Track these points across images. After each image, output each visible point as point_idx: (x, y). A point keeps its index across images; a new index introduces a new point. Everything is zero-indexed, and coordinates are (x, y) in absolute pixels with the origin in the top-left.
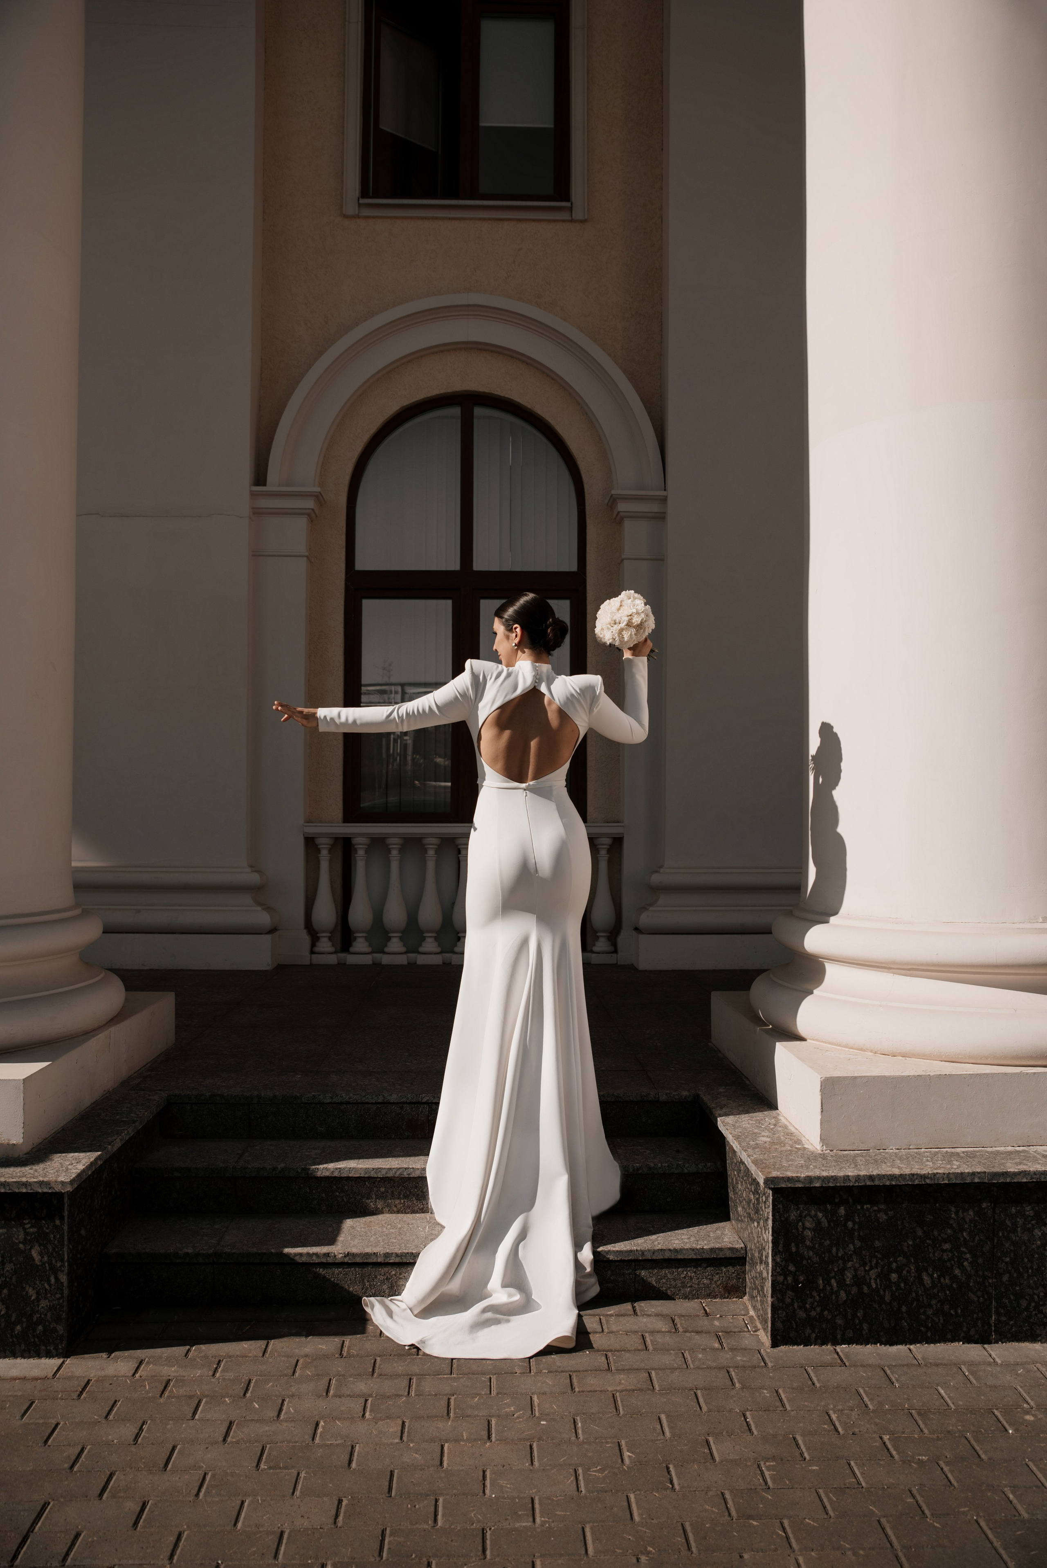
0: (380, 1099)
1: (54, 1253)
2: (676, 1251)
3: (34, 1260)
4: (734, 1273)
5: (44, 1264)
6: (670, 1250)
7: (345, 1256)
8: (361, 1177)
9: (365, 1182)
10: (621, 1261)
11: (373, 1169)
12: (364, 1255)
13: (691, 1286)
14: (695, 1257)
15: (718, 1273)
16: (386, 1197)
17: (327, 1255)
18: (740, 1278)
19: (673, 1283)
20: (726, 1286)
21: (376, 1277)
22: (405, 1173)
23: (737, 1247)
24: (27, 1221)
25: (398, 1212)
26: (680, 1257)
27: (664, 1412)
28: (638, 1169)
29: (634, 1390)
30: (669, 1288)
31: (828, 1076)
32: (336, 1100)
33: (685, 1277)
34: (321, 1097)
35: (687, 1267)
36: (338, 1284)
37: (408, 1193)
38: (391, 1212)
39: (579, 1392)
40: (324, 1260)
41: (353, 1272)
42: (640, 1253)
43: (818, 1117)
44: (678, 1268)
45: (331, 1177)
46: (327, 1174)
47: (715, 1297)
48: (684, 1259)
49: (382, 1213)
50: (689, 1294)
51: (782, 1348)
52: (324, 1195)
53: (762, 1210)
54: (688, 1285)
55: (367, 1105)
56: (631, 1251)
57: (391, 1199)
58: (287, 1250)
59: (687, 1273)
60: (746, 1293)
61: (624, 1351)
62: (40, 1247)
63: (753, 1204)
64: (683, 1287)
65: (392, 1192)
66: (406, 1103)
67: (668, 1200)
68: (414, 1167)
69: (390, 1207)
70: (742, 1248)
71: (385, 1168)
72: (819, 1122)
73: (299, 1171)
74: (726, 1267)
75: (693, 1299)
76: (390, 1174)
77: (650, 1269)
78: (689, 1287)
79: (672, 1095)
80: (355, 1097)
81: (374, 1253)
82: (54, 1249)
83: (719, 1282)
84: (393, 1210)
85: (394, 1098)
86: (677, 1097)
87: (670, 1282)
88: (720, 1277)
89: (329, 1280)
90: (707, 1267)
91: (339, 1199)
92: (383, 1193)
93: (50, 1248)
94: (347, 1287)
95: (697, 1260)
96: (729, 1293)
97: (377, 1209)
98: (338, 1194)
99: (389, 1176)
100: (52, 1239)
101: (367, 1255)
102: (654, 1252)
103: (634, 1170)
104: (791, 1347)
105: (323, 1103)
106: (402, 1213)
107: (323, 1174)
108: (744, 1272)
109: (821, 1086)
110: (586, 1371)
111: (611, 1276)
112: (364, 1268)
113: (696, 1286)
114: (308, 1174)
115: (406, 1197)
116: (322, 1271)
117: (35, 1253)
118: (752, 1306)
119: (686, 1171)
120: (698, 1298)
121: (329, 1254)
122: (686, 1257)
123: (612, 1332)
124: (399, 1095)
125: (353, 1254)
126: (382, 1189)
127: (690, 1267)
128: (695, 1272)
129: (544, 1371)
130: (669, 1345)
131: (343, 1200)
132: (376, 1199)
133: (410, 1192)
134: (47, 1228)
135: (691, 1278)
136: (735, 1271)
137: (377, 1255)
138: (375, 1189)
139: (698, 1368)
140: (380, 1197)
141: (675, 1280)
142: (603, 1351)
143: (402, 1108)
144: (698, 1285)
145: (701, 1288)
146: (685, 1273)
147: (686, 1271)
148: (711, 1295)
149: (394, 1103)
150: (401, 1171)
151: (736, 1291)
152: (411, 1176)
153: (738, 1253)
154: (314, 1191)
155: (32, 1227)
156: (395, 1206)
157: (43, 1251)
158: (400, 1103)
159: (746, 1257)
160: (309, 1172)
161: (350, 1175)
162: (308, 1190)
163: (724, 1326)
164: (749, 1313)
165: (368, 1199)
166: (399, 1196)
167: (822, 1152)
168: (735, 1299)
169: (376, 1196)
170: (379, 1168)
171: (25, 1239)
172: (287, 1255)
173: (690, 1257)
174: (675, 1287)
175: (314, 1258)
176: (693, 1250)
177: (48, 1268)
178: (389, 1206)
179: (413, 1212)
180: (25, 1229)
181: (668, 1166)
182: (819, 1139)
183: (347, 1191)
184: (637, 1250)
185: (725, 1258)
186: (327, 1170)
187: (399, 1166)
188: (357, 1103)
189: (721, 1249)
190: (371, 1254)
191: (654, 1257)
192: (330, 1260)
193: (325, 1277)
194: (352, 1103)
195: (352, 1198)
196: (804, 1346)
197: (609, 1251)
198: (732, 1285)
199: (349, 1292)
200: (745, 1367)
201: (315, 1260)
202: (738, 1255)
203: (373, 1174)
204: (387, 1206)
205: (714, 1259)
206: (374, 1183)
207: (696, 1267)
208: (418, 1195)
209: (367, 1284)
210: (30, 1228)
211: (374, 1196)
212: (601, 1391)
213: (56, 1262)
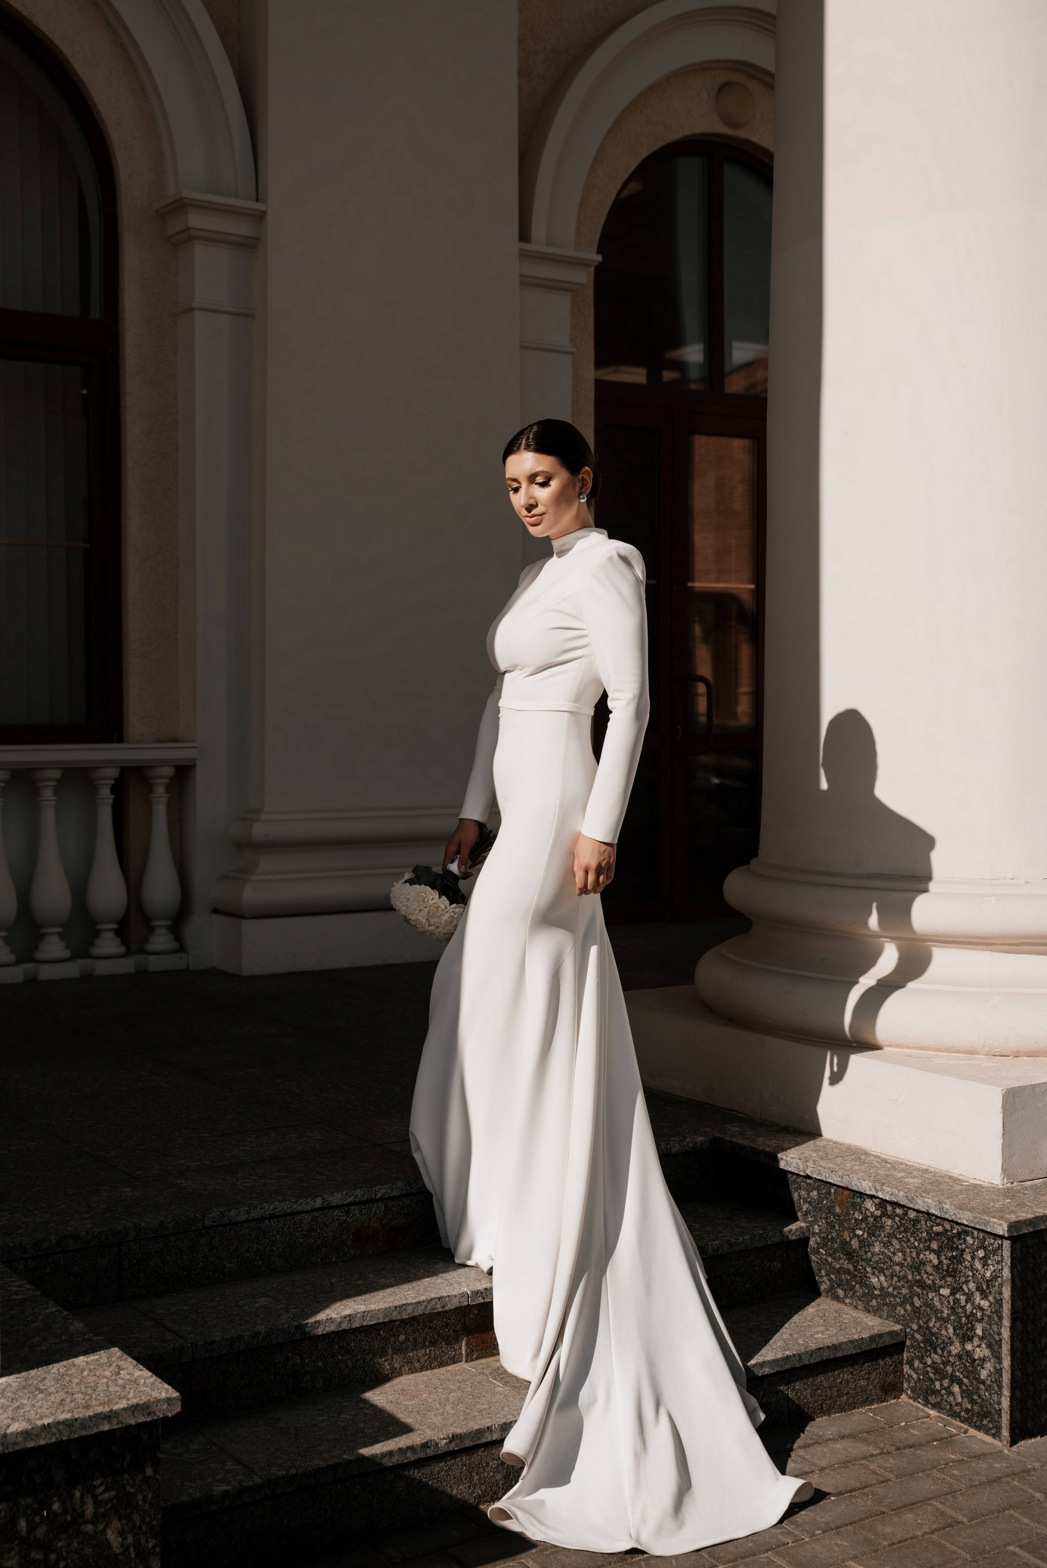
0: (319, 1202)
1: (144, 1527)
2: (835, 1347)
3: (110, 1547)
4: (891, 1365)
5: (127, 1549)
6: (828, 1347)
7: (450, 1442)
8: (380, 1323)
9: (379, 1330)
10: (778, 1373)
11: (396, 1307)
12: (475, 1434)
13: (847, 1394)
14: (854, 1352)
15: (875, 1369)
16: (406, 1349)
17: (425, 1445)
18: (897, 1371)
19: (829, 1393)
20: (883, 1386)
21: (488, 1464)
22: (438, 1306)
23: (896, 1329)
24: (99, 1482)
25: (422, 1369)
26: (839, 1354)
27: (1010, 1544)
28: (718, 1249)
29: (944, 1528)
30: (825, 1400)
31: (1009, 1087)
32: (254, 1214)
33: (841, 1382)
34: (233, 1213)
35: (844, 1368)
36: (437, 1489)
37: (436, 1336)
38: (412, 1371)
39: (890, 1545)
40: (422, 1455)
41: (458, 1465)
42: (798, 1358)
43: (999, 1142)
44: (834, 1371)
45: (338, 1332)
46: (332, 1328)
47: (872, 1403)
48: (844, 1356)
49: (401, 1375)
50: (845, 1404)
51: (1022, 1443)
52: (320, 1364)
53: (972, 1268)
54: (845, 1393)
55: (298, 1217)
56: (788, 1357)
57: (413, 1350)
58: (366, 1451)
59: (844, 1376)
60: (903, 1391)
61: (868, 1486)
62: (120, 1521)
63: (934, 1266)
64: (839, 1396)
65: (415, 1339)
66: (354, 1204)
67: (747, 1286)
68: (449, 1294)
69: (412, 1363)
70: (901, 1329)
71: (411, 1304)
72: (1001, 1147)
73: (292, 1331)
74: (883, 1358)
75: (850, 1410)
76: (419, 1311)
77: (804, 1379)
78: (846, 1394)
79: (685, 1143)
80: (282, 1205)
81: (488, 1428)
82: (143, 1520)
83: (876, 1381)
84: (415, 1368)
85: (337, 1198)
86: (691, 1145)
87: (826, 1391)
88: (877, 1373)
89: (425, 1485)
90: (864, 1363)
91: (342, 1366)
92: (402, 1343)
93: (137, 1519)
94: (449, 1490)
95: (856, 1354)
96: (886, 1395)
97: (393, 1369)
98: (340, 1358)
99: (416, 1314)
100: (140, 1503)
101: (480, 1432)
102: (812, 1353)
103: (713, 1251)
104: (1030, 1442)
105: (237, 1223)
106: (427, 1369)
107: (327, 1329)
108: (901, 1363)
109: (1003, 1101)
110: (862, 1520)
111: (763, 1398)
112: (473, 1454)
113: (852, 1392)
114: (304, 1333)
115: (433, 1343)
116: (416, 1473)
117: (112, 1536)
118: (927, 1403)
119: (769, 1242)
120: (854, 1408)
121: (427, 1443)
122: (845, 1354)
123: (822, 1469)
124: (344, 1193)
125: (460, 1435)
126: (402, 1338)
127: (847, 1367)
128: (852, 1373)
129: (818, 1532)
130: (906, 1468)
131: (347, 1366)
132: (392, 1355)
133: (439, 1335)
134: (132, 1487)
135: (848, 1382)
136: (892, 1362)
137: (491, 1431)
138: (392, 1339)
139: (972, 1486)
140: (399, 1350)
141: (830, 1388)
142: (847, 1492)
143: (347, 1213)
144: (855, 1389)
145: (857, 1393)
146: (842, 1376)
147: (842, 1373)
148: (868, 1401)
149: (337, 1207)
150: (433, 1303)
151: (894, 1390)
152: (447, 1308)
153: (898, 1338)
154: (307, 1361)
155: (107, 1490)
156: (418, 1361)
157: (126, 1528)
158: (346, 1205)
159: (906, 1341)
160: (307, 1329)
161: (365, 1324)
162: (298, 1361)
163: (927, 1435)
164: (930, 1415)
165: (381, 1357)
166: (424, 1342)
167: (1003, 1187)
168: (892, 1401)
169: (393, 1349)
170: (403, 1305)
171: (96, 1514)
172: (371, 1459)
173: (850, 1353)
174: (831, 1398)
175: (409, 1454)
176: (852, 1342)
177: (133, 1556)
178: (410, 1362)
179: (442, 1364)
180: (95, 1497)
181: (750, 1239)
182: (1001, 1170)
183: (353, 1350)
184: (793, 1354)
185: (886, 1347)
186: (332, 1322)
187: (429, 1298)
188: (285, 1215)
189: (880, 1336)
190: (484, 1429)
191: (812, 1361)
192: (430, 1452)
193: (420, 1481)
194: (279, 1216)
195: (359, 1360)
196: (1041, 1437)
197: (764, 1362)
198: (890, 1383)
199: (451, 1497)
200: (1016, 1475)
201: (411, 1457)
202: (898, 1339)
203: (395, 1316)
204: (407, 1363)
205: (874, 1349)
206: (391, 1330)
207: (852, 1366)
208: (449, 1336)
209: (476, 1478)
210: (104, 1492)
211: (390, 1351)
212: (912, 1538)
213: (147, 1541)
